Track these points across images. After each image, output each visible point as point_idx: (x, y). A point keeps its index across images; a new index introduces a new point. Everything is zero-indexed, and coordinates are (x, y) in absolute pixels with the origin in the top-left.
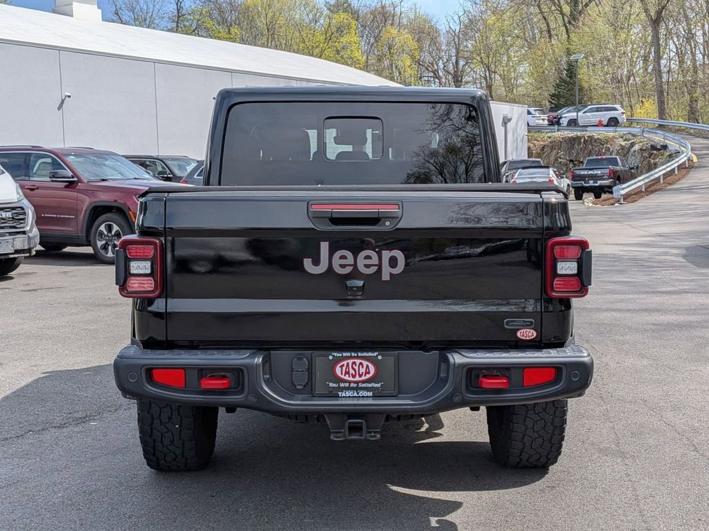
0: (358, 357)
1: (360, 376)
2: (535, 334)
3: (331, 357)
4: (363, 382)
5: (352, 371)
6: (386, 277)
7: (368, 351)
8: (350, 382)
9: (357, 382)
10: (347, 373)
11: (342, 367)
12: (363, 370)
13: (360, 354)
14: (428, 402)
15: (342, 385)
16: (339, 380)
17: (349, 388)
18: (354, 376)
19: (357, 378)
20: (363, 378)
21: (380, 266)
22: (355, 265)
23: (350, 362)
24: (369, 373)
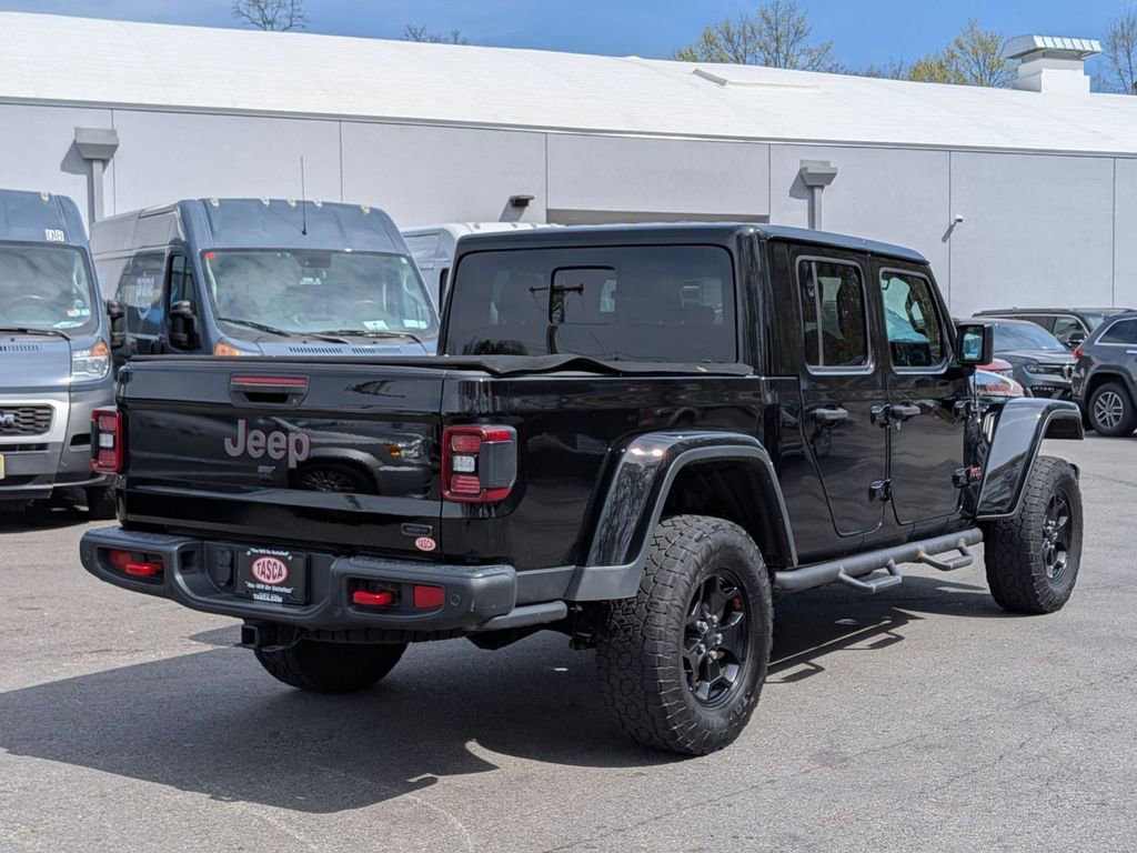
0: (272, 556)
1: (274, 578)
2: (434, 545)
3: (249, 553)
4: (277, 585)
5: (267, 572)
6: (292, 465)
7: (280, 550)
8: (265, 584)
9: (271, 585)
10: (263, 573)
11: (259, 565)
12: (276, 571)
13: (274, 553)
14: (311, 614)
15: (259, 586)
16: (256, 581)
17: (264, 591)
18: (269, 578)
19: (271, 581)
20: (277, 581)
21: (287, 450)
22: (266, 448)
23: (266, 559)
24: (280, 575)
